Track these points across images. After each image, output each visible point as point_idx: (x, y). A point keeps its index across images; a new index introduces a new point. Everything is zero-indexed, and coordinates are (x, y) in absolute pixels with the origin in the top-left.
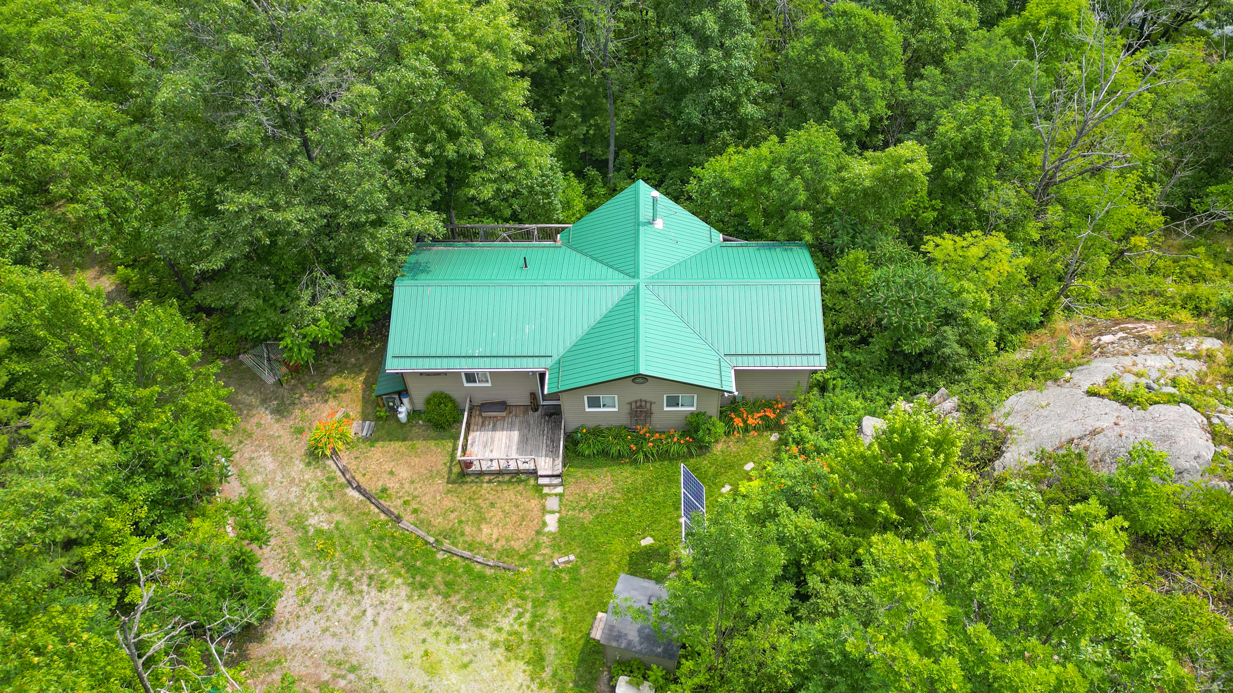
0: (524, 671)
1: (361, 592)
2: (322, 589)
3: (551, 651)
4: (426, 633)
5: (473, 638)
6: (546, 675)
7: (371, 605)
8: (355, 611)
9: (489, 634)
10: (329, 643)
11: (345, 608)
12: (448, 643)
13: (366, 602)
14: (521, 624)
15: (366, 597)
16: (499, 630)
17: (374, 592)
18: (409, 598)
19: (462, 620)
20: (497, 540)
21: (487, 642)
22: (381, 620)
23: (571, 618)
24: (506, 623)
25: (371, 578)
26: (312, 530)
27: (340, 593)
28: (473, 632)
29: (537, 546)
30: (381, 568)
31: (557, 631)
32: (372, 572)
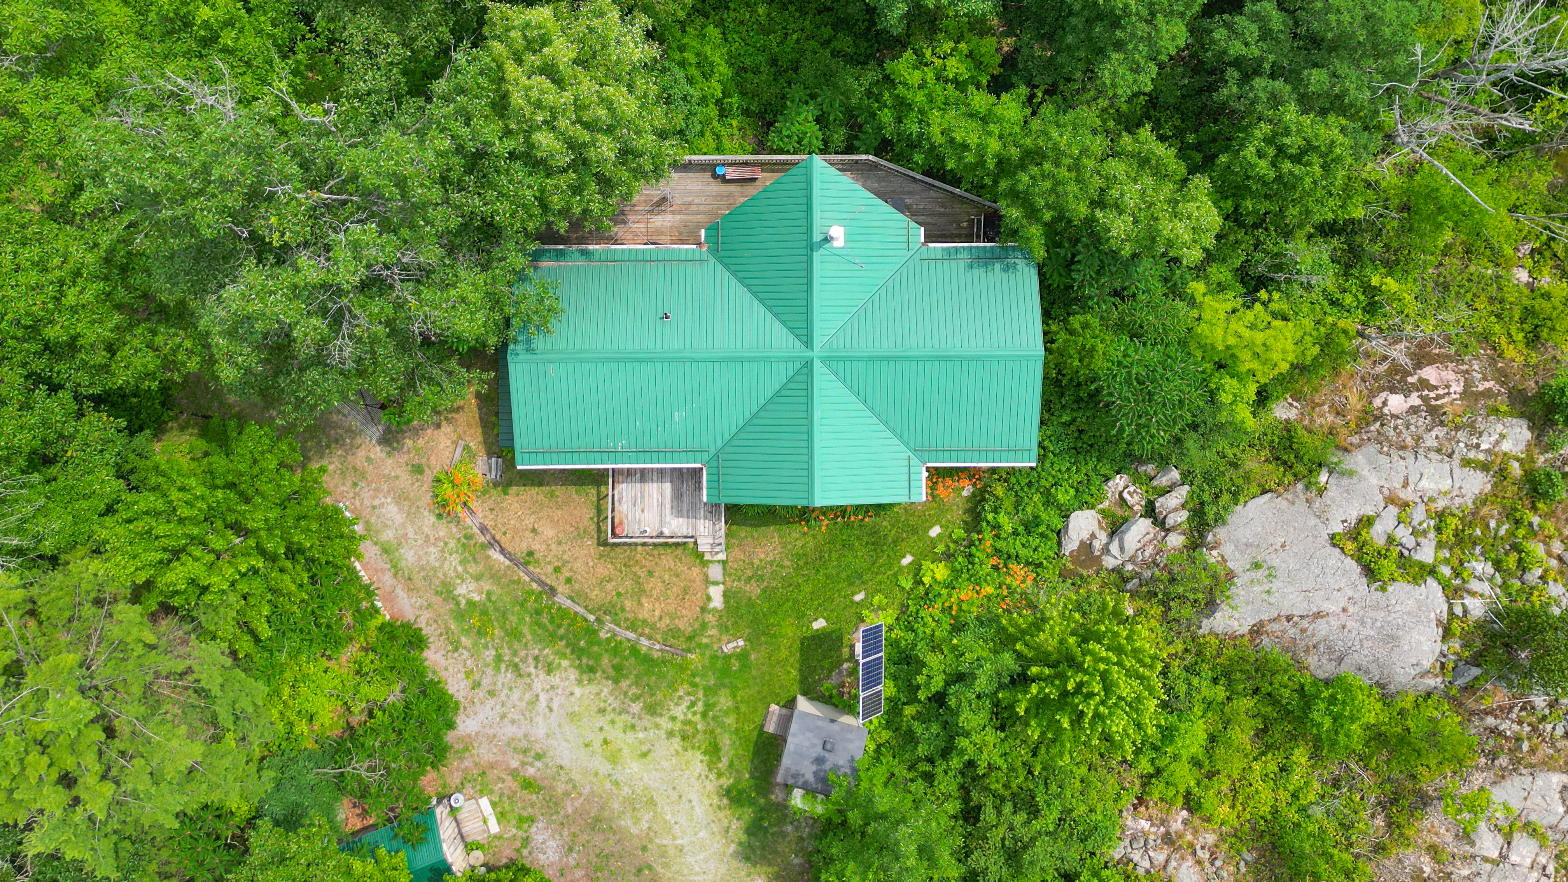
0: (702, 761)
1: (529, 675)
2: (490, 671)
3: (726, 741)
4: (601, 721)
5: (648, 727)
6: (723, 764)
7: (543, 690)
8: (528, 696)
9: (665, 723)
10: (509, 730)
11: (516, 695)
12: (625, 732)
13: (538, 686)
14: (695, 713)
15: (536, 680)
16: (673, 719)
17: (542, 675)
18: (579, 682)
19: (636, 707)
20: (661, 618)
21: (663, 732)
22: (555, 706)
23: (743, 708)
24: (679, 711)
25: (536, 659)
26: (463, 602)
27: (509, 675)
28: (648, 720)
29: (704, 626)
30: (544, 648)
31: (730, 720)
32: (536, 652)
